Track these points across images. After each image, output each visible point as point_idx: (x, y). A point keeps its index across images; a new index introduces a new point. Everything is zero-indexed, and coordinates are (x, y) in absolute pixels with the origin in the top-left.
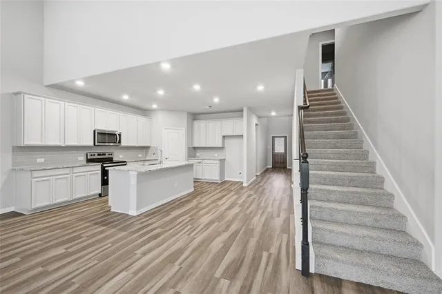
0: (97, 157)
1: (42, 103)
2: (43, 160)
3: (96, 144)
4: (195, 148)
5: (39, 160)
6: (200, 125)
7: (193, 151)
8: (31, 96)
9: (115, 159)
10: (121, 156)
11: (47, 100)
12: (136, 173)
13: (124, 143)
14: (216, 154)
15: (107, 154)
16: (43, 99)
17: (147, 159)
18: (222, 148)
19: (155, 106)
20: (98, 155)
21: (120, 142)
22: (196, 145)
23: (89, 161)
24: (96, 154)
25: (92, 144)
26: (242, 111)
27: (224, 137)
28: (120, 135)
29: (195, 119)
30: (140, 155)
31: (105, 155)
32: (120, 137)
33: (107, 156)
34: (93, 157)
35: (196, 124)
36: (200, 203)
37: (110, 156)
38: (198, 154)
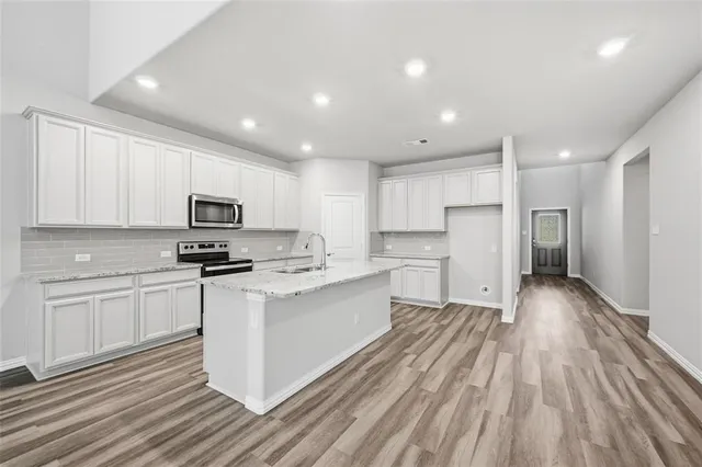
0: (197, 250)
1: (78, 135)
2: (87, 257)
3: (194, 224)
4: (382, 233)
5: (78, 258)
6: (393, 187)
7: (380, 239)
8: (54, 119)
9: (233, 256)
10: (245, 250)
11: (88, 127)
12: (261, 299)
13: (248, 224)
14: (427, 247)
15: (217, 245)
16: (82, 126)
17: (294, 254)
18: (441, 234)
19: (307, 148)
20: (200, 247)
21: (240, 221)
22: (385, 228)
23: (183, 258)
24: (196, 246)
25: (185, 224)
26: (500, 149)
27: (447, 208)
28: (240, 207)
29: (383, 176)
30: (280, 248)
31: (213, 246)
32: (240, 212)
33: (217, 249)
34: (189, 251)
35: (387, 185)
36: (422, 377)
37: (223, 250)
38: (389, 247)
